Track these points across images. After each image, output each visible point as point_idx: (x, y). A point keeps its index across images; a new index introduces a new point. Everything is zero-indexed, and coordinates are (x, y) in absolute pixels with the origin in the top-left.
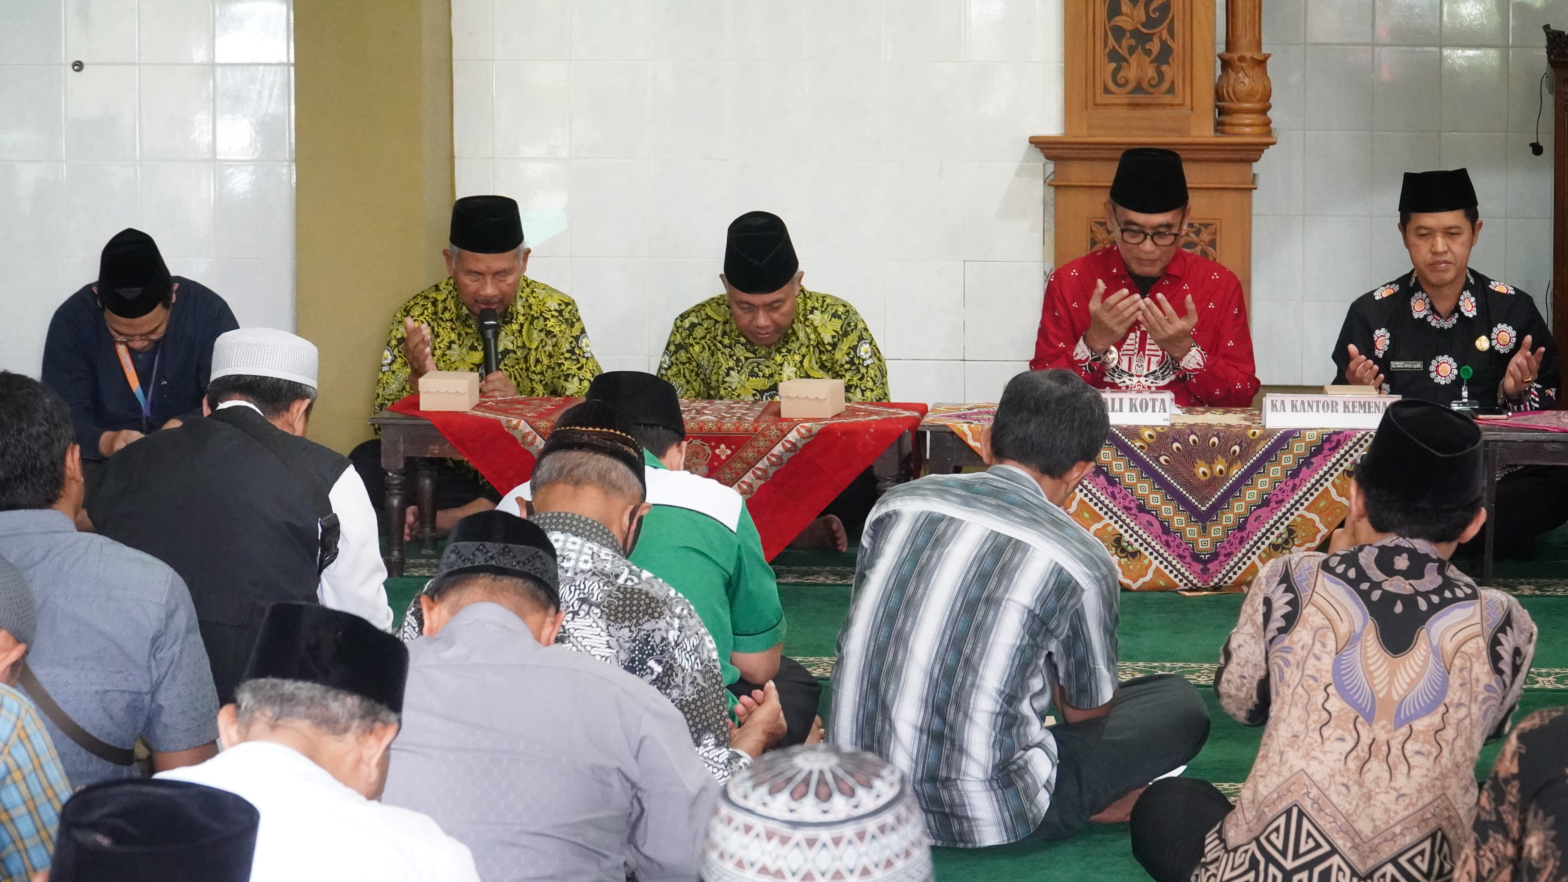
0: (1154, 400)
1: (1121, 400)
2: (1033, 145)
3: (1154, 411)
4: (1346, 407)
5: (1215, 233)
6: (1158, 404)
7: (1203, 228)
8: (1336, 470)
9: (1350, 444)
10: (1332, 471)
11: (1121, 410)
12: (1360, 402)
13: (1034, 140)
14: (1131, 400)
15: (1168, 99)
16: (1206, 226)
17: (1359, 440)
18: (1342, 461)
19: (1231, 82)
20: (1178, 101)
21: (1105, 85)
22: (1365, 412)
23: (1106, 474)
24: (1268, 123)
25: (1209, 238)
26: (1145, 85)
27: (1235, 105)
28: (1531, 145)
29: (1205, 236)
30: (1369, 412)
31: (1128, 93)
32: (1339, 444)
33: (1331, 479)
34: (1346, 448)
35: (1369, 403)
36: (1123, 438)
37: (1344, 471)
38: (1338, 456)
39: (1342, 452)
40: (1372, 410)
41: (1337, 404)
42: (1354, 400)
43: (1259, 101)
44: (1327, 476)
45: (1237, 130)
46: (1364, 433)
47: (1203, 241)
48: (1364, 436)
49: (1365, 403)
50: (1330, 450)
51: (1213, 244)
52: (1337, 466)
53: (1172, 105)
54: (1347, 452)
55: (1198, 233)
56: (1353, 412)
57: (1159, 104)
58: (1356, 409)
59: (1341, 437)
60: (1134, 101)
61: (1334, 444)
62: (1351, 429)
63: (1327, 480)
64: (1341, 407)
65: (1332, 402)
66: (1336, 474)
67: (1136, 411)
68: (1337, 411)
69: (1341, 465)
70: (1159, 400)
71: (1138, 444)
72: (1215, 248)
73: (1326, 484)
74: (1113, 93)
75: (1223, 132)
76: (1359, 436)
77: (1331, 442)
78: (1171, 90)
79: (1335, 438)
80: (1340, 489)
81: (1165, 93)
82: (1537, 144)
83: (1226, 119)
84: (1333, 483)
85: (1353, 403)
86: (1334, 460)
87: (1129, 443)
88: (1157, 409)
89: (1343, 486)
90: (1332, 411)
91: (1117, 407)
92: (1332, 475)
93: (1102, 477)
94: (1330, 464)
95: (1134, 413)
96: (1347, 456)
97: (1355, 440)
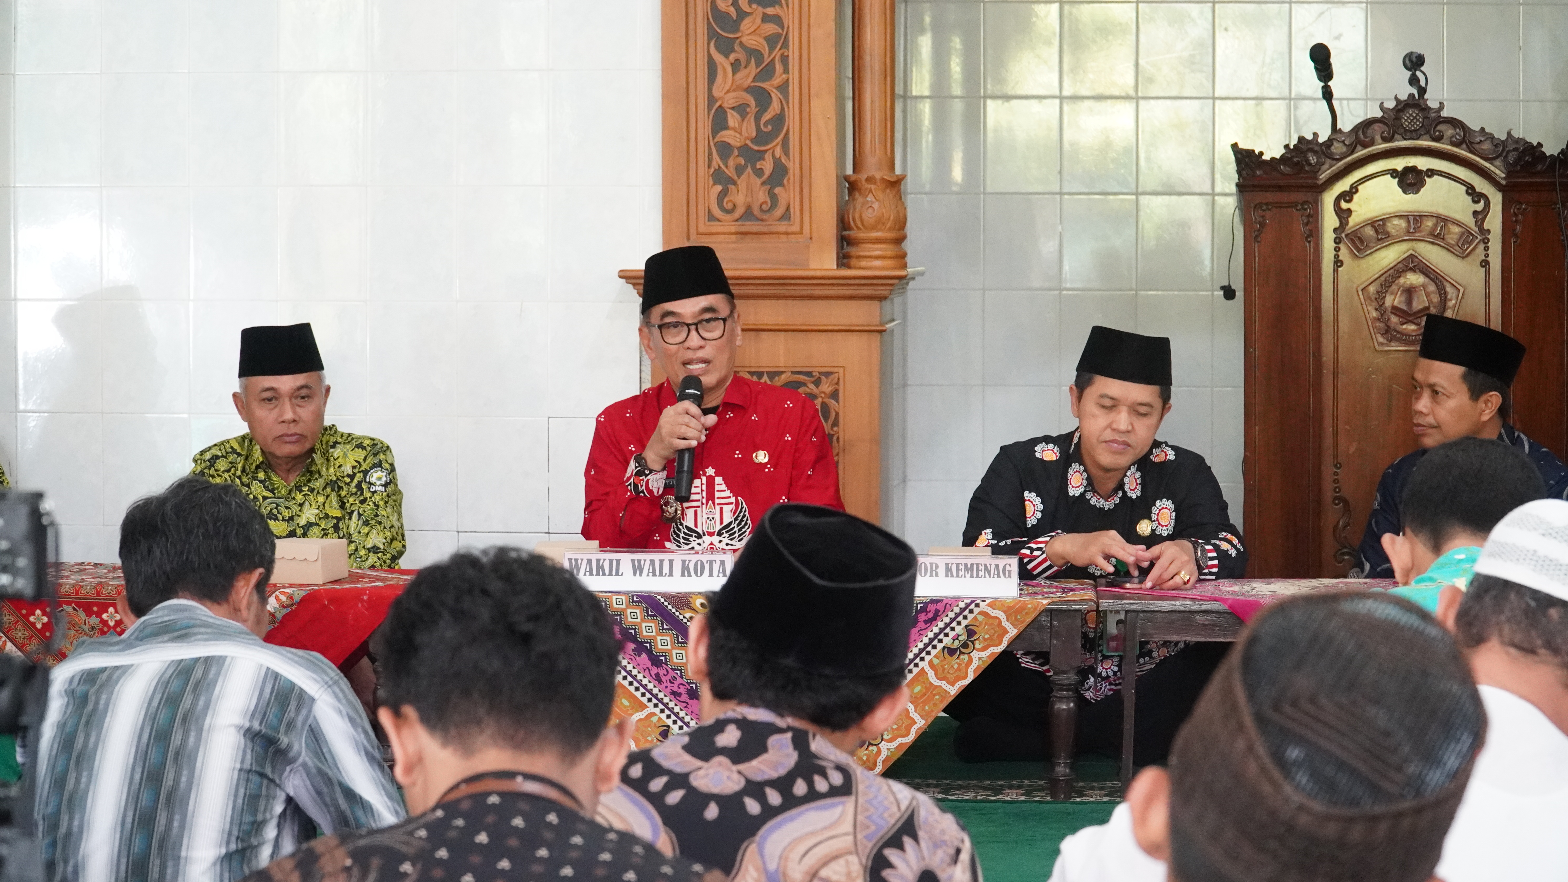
0: (711, 563)
1: (671, 562)
2: (624, 280)
3: (711, 575)
4: (948, 570)
5: (837, 383)
6: (716, 567)
7: (823, 378)
8: (935, 647)
9: (951, 615)
10: (929, 648)
11: (671, 574)
12: (966, 565)
13: (622, 274)
14: (684, 562)
15: (782, 227)
16: (828, 374)
17: (963, 610)
18: (941, 636)
19: (858, 207)
20: (796, 228)
21: (709, 211)
22: (972, 576)
23: (649, 652)
24: (903, 256)
25: (830, 389)
26: (756, 210)
27: (862, 235)
28: (1222, 288)
29: (826, 387)
30: (978, 576)
31: (736, 220)
32: (936, 616)
33: (928, 658)
34: (947, 620)
35: (978, 565)
36: (670, 607)
37: (944, 648)
38: (936, 630)
39: (941, 625)
40: (981, 573)
41: (937, 567)
42: (958, 561)
43: (890, 229)
44: (923, 654)
45: (864, 263)
46: (968, 601)
47: (824, 393)
48: (968, 605)
49: (972, 565)
50: (926, 622)
51: (835, 395)
52: (935, 642)
53: (787, 233)
54: (947, 625)
55: (817, 382)
56: (958, 576)
57: (773, 233)
58: (961, 573)
59: (940, 606)
60: (743, 229)
61: (931, 615)
62: (954, 598)
63: (922, 659)
64: (942, 570)
65: (931, 564)
66: (934, 652)
67: (689, 575)
68: (937, 575)
69: (941, 641)
70: (718, 563)
71: (688, 615)
72: (838, 401)
73: (922, 664)
74: (719, 221)
75: (849, 267)
76: (962, 605)
77: (927, 612)
78: (786, 216)
79: (932, 608)
80: (940, 671)
81: (779, 220)
82: (1229, 286)
83: (853, 251)
84: (931, 663)
85: (958, 565)
86: (931, 635)
87: (677, 614)
88: (715, 573)
89: (943, 666)
90: (931, 576)
91: (666, 570)
92: (929, 653)
93: (644, 655)
94: (926, 640)
95: (686, 578)
96: (948, 630)
97: (957, 610)
